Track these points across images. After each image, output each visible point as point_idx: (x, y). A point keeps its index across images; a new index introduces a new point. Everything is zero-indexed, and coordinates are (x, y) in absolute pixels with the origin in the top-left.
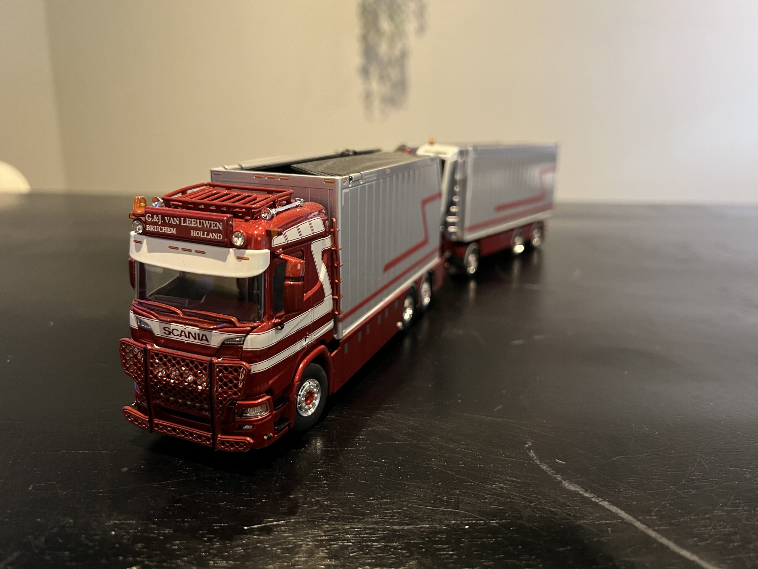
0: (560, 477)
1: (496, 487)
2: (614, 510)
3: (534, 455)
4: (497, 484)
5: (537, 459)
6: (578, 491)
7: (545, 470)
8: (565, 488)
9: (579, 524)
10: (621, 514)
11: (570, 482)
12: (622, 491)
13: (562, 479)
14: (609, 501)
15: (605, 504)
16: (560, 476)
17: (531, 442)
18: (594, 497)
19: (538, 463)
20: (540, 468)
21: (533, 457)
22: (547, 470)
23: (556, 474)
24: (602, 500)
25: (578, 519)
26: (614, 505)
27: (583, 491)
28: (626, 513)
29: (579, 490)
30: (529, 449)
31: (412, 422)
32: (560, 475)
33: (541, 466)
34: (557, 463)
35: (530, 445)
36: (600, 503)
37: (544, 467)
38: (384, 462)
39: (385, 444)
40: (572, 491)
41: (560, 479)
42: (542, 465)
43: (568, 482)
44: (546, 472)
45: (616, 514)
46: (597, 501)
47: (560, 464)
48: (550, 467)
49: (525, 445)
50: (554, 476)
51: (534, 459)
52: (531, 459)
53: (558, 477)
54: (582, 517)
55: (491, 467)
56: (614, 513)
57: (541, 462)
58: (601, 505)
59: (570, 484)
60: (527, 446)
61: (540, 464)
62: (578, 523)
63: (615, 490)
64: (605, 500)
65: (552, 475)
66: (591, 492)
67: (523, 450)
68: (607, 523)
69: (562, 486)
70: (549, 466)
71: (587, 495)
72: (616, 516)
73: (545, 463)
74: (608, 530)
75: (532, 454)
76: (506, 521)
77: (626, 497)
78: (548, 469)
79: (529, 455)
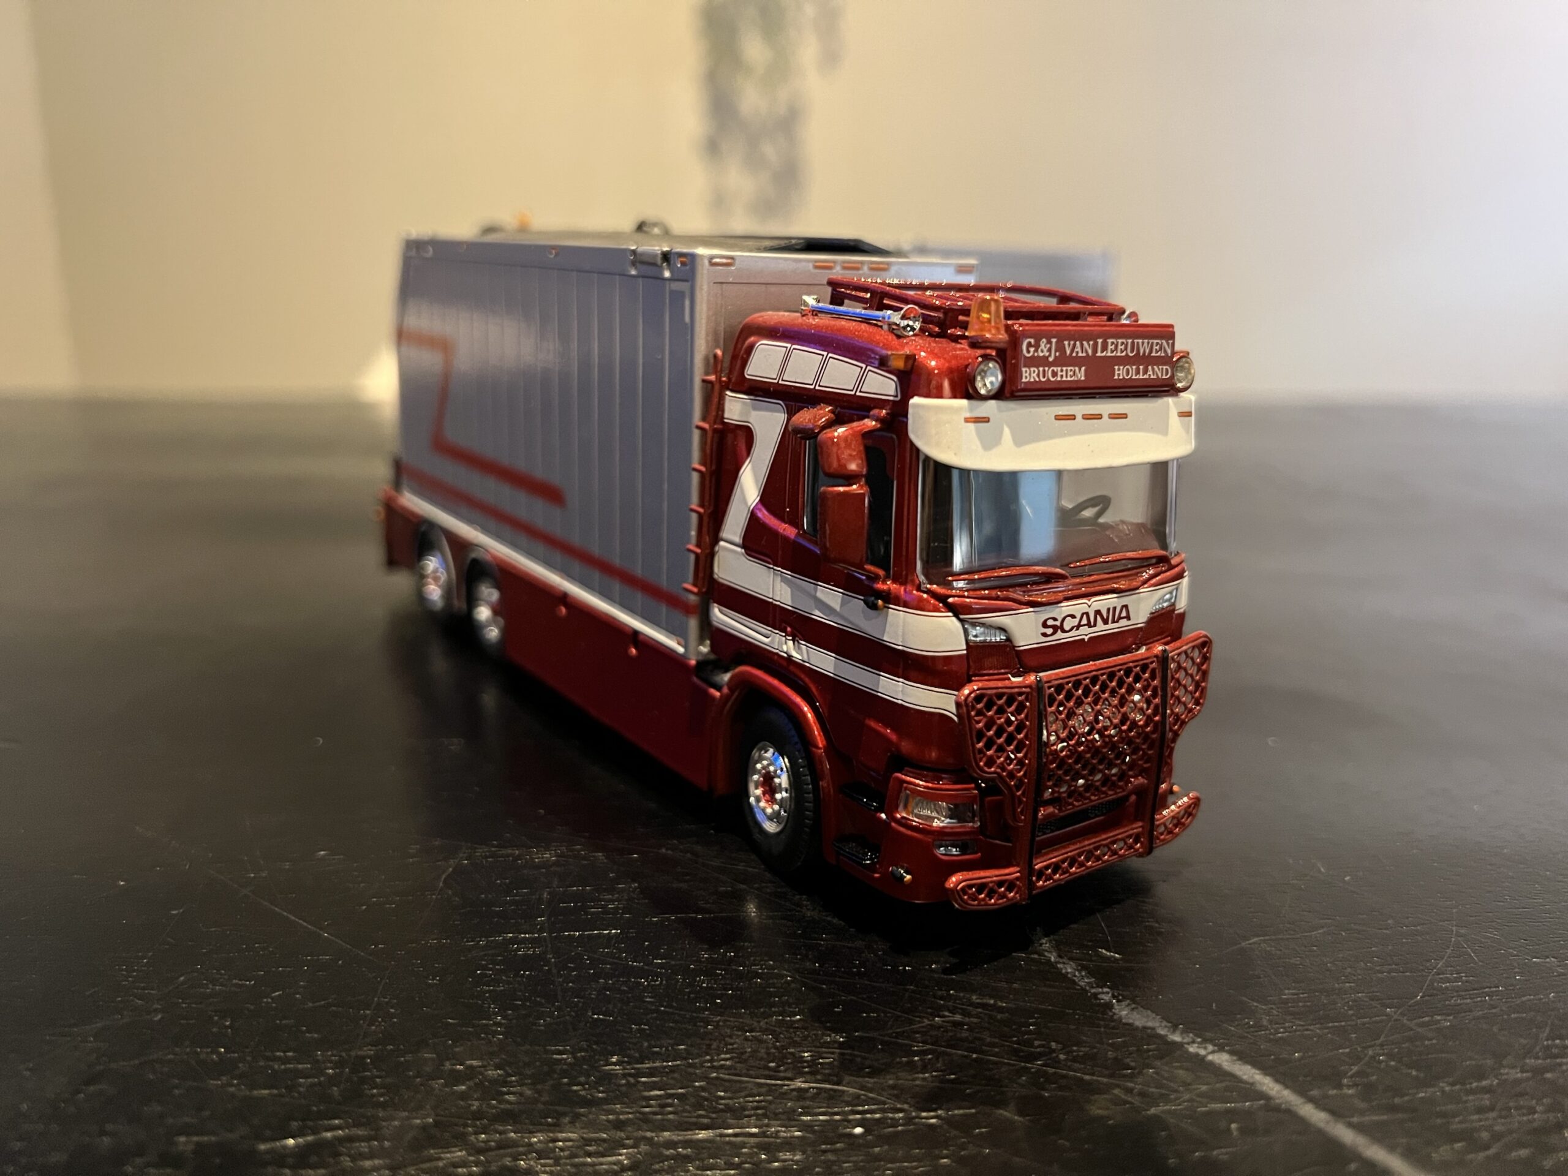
0: (1108, 993)
1: (943, 1021)
2: (1245, 1074)
3: (1044, 939)
4: (947, 1014)
5: (1052, 950)
6: (1153, 1029)
7: (1069, 976)
8: (1121, 1021)
9: (1155, 1116)
10: (1264, 1084)
11: (1133, 1006)
12: (1265, 1023)
13: (1114, 997)
14: (1231, 1053)
15: (1223, 1059)
16: (1106, 990)
18: (1193, 1042)
19: (1053, 959)
20: (1059, 971)
21: (1041, 944)
22: (1076, 976)
23: (1098, 986)
24: (1216, 1048)
25: (1154, 1101)
26: (1247, 1062)
27: (1166, 1027)
28: (1277, 1081)
29: (1157, 1024)
31: (744, 866)
32: (1109, 987)
33: (1060, 966)
34: (1102, 957)
36: (1210, 1057)
37: (1068, 968)
38: (660, 966)
39: (668, 919)
40: (1137, 1028)
41: (1106, 998)
42: (1064, 963)
43: (1129, 1005)
44: (1074, 981)
45: (1252, 1084)
46: (1202, 1052)
47: (1110, 960)
48: (1083, 967)
50: (1093, 991)
51: (1047, 953)
53: (1103, 993)
54: (1162, 1095)
55: (933, 971)
56: (1246, 1082)
57: (1060, 956)
58: (1211, 1063)
59: (1133, 1009)
61: (1057, 962)
62: (1153, 1111)
63: (1248, 1023)
64: (1221, 1049)
65: (1088, 988)
66: (1185, 1032)
68: (1228, 1111)
69: (1112, 1016)
70: (1080, 965)
71: (1177, 1038)
72: (1250, 1092)
73: (1071, 959)
74: (1229, 1130)
76: (961, 1112)
77: (1277, 1041)
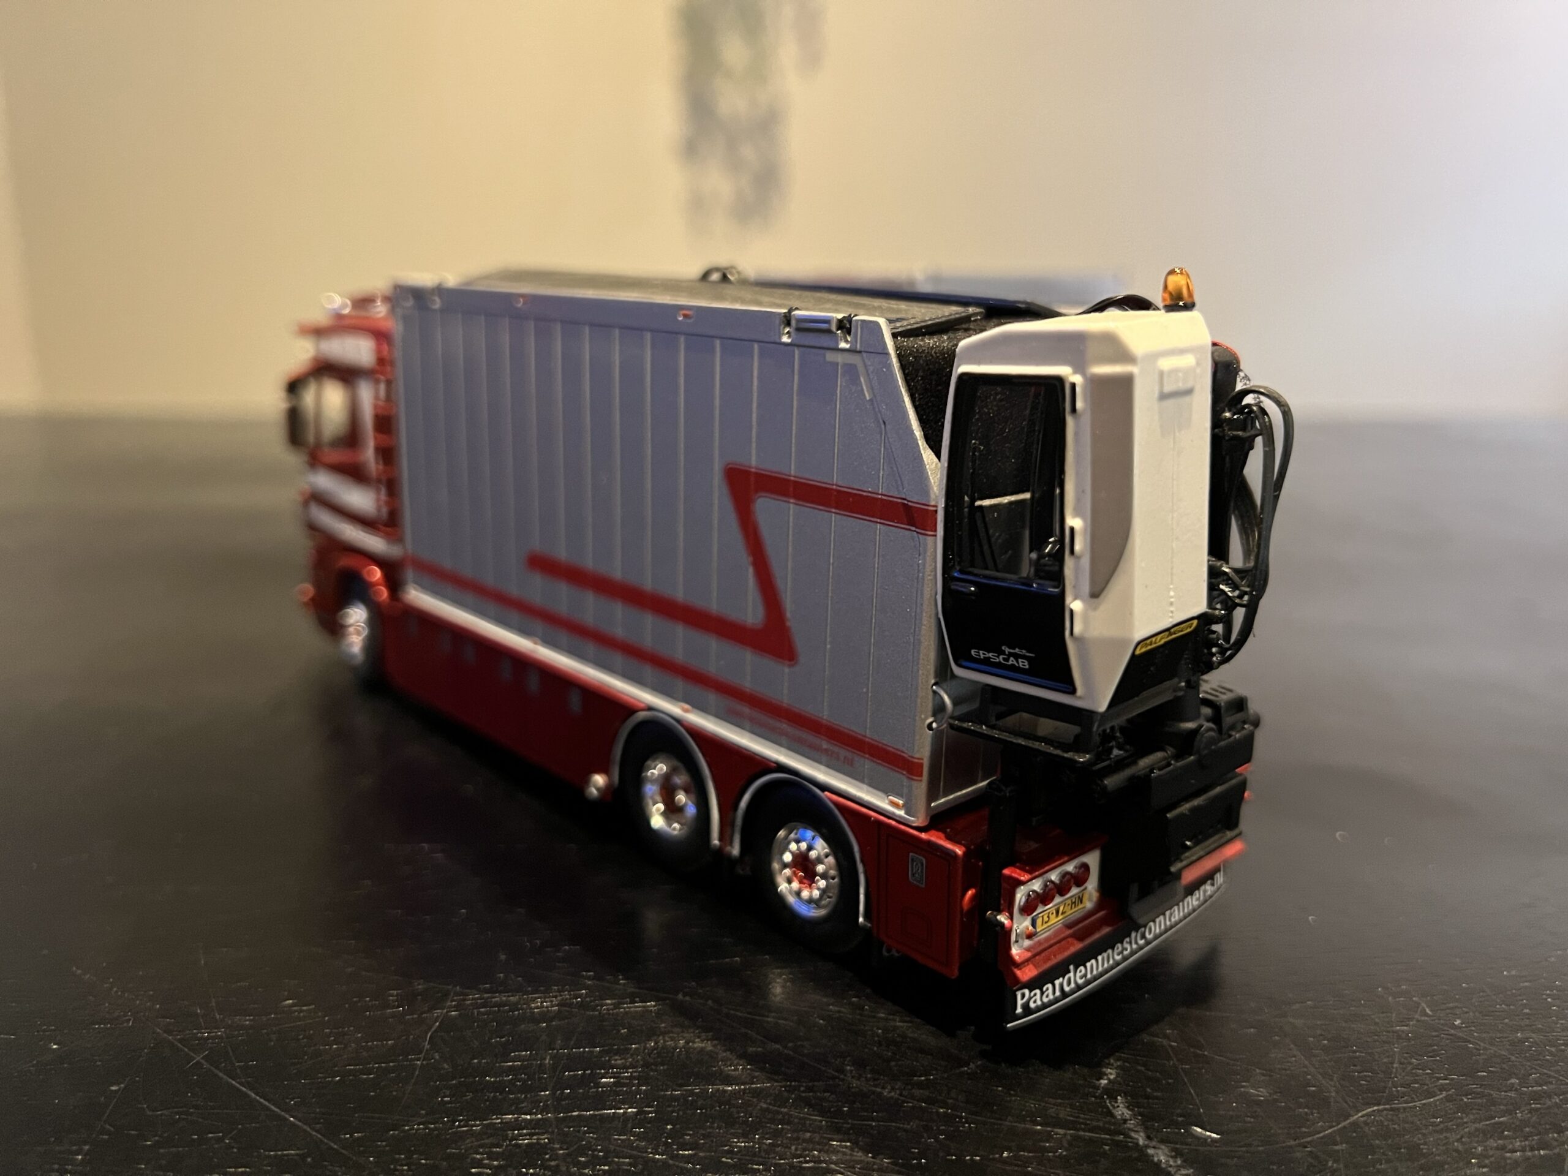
3: (1127, 1113)
5: (1138, 1128)
7: (1163, 1165)
17: (1116, 1068)
19: (1141, 1142)
20: (1150, 1159)
21: (1125, 1121)
22: (1171, 1166)
30: (1111, 1093)
31: (773, 1017)
33: (1150, 1151)
34: (1197, 1138)
35: (1112, 1077)
37: (1161, 1155)
38: (688, 1159)
39: (692, 1093)
42: (1154, 1147)
44: (1169, 1172)
47: (1204, 1141)
48: (1177, 1153)
49: (1098, 1080)
51: (1129, 1129)
52: (1118, 1128)
55: (1005, 1161)
57: (1149, 1138)
60: (1104, 1082)
61: (1147, 1147)
67: (1096, 1097)
70: (1173, 1150)
73: (1162, 1141)
75: (1121, 1110)
78: (1171, 1163)
79: (1112, 1115)
